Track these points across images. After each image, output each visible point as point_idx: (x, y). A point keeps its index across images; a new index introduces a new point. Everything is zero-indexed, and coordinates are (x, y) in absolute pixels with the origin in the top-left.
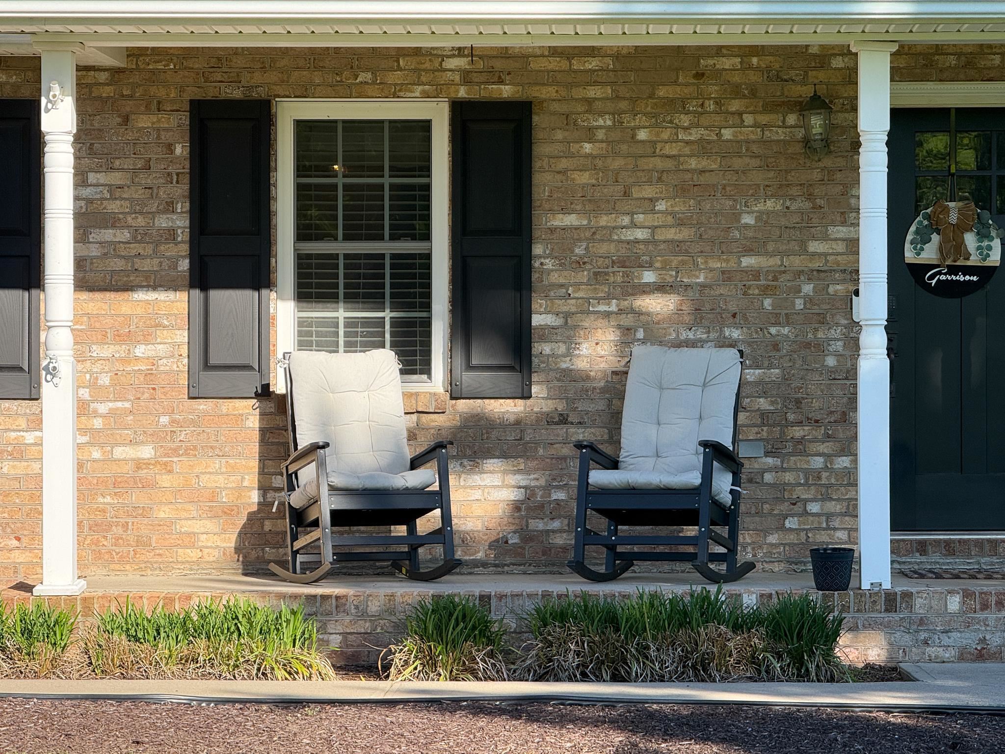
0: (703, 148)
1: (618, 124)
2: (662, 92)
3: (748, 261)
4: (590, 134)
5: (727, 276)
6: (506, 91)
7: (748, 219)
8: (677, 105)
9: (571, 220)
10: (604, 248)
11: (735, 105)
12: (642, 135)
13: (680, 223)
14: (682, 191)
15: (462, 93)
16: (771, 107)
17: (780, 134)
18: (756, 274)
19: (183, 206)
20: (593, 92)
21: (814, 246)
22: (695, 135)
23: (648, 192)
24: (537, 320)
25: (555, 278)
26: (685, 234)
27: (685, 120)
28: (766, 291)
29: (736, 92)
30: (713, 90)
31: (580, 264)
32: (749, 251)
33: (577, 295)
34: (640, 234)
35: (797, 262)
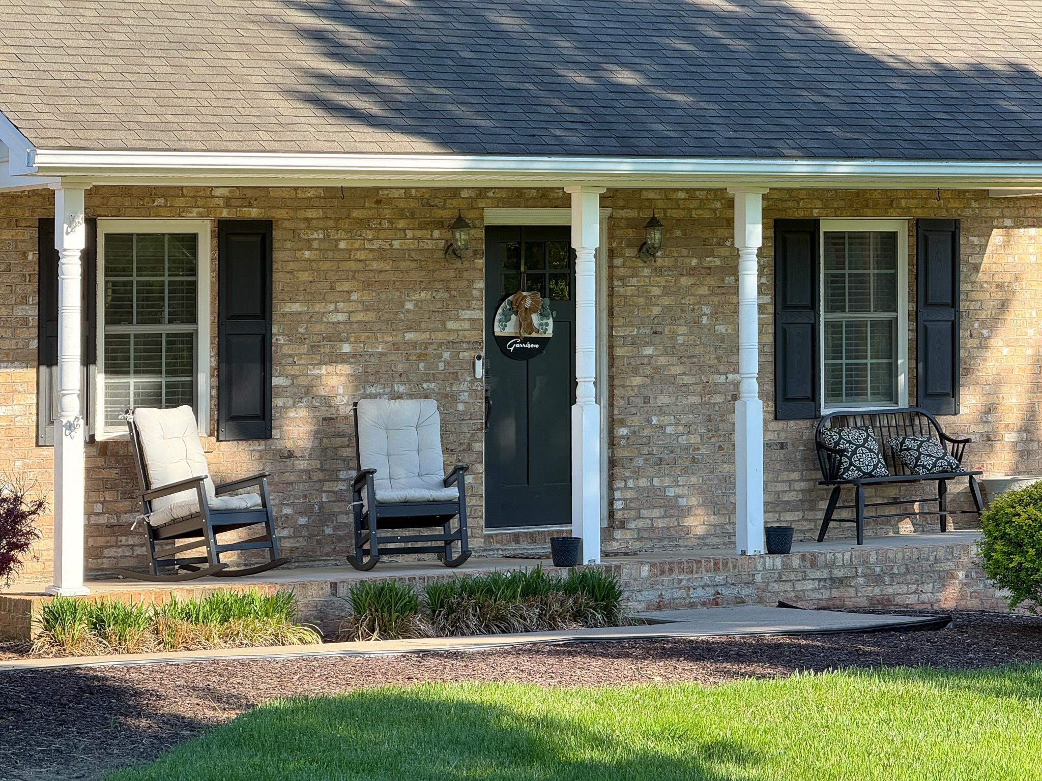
0: (381, 254)
1: (327, 238)
2: (355, 214)
3: (409, 336)
4: (309, 246)
5: (396, 347)
6: (254, 213)
7: (409, 306)
8: (363, 223)
9: (296, 307)
10: (318, 328)
11: (401, 224)
12: (342, 245)
13: (367, 309)
14: (368, 285)
15: (225, 214)
16: (423, 225)
17: (429, 245)
18: (414, 345)
19: (34, 299)
20: (311, 214)
21: (451, 325)
22: (376, 245)
23: (346, 286)
24: (276, 381)
25: (286, 350)
26: (369, 316)
27: (369, 234)
28: (421, 357)
29: (401, 214)
30: (387, 213)
31: (302, 340)
32: (410, 329)
33: (300, 362)
34: (341, 317)
35: (439, 336)
